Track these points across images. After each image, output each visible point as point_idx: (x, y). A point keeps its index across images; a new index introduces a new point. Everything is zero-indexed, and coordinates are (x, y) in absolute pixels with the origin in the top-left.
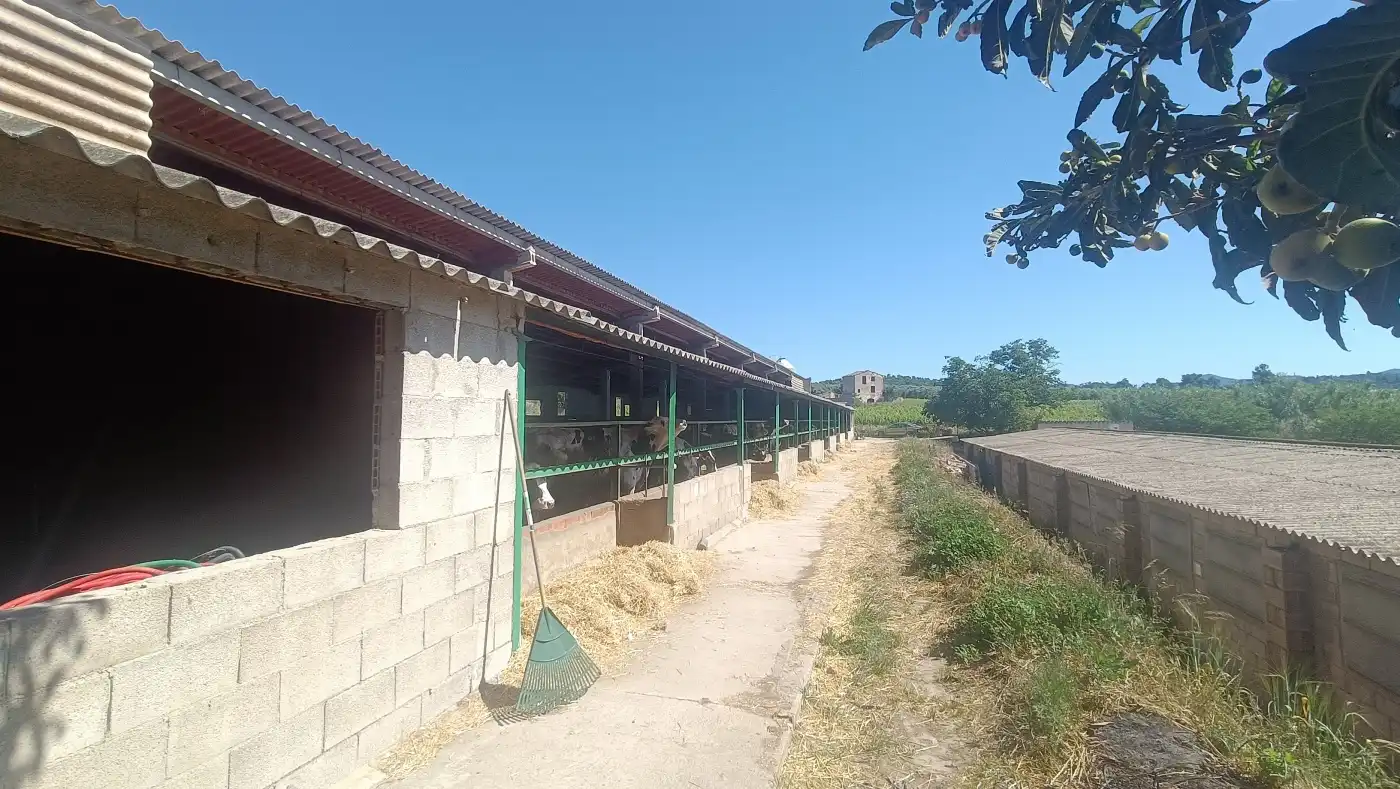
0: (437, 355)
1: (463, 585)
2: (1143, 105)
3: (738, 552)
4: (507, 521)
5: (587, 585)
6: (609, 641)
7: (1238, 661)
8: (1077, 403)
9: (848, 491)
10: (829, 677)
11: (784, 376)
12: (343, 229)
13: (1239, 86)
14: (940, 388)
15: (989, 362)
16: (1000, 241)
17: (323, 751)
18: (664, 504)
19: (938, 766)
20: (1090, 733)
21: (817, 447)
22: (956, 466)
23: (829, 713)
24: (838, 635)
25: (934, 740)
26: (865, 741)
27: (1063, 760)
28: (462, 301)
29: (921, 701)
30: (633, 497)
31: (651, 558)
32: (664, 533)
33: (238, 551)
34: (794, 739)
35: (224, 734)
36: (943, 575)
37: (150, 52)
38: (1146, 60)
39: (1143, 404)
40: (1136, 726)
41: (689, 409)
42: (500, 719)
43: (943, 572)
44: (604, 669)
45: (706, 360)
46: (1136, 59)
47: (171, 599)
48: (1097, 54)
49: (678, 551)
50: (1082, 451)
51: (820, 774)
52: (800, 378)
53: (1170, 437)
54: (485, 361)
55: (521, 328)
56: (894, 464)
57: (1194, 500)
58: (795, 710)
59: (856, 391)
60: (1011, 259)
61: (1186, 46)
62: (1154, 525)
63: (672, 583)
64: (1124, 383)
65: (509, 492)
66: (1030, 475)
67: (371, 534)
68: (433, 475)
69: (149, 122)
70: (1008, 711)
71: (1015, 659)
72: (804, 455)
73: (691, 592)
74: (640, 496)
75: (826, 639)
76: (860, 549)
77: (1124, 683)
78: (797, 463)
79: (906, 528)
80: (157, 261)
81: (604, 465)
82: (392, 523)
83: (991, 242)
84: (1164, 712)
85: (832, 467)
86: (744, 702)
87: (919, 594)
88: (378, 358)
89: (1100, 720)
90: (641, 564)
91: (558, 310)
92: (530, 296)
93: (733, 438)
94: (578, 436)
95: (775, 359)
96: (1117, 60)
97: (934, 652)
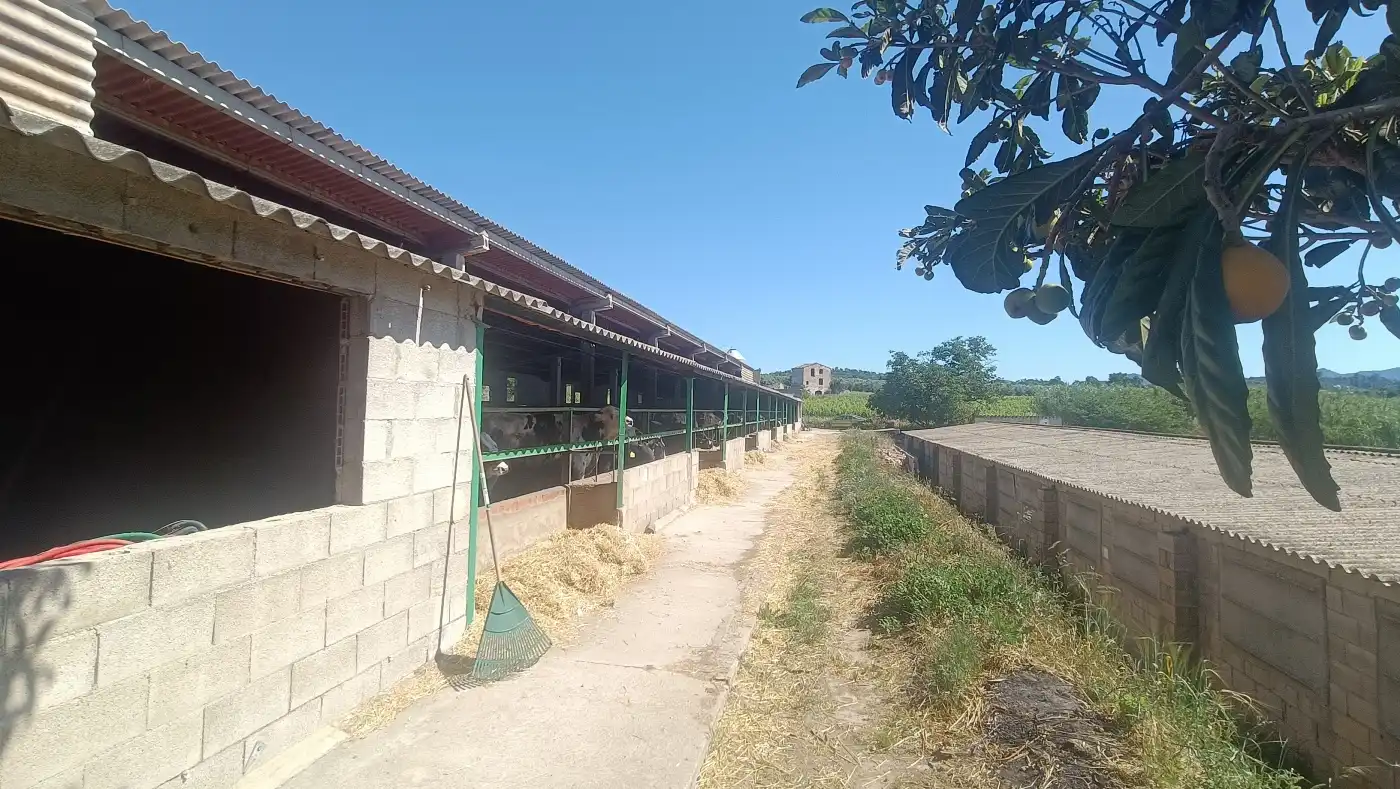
0: (399, 341)
1: (422, 560)
2: (1019, 150)
3: (684, 536)
4: (463, 501)
5: (538, 563)
6: (559, 615)
7: (1122, 629)
8: (1013, 399)
9: (793, 479)
10: (764, 648)
11: (734, 367)
12: (318, 221)
13: (1093, 140)
14: (884, 382)
15: (930, 357)
16: (909, 256)
17: (289, 711)
18: (614, 489)
19: (857, 719)
20: (988, 688)
21: (764, 437)
22: (895, 456)
23: (762, 677)
24: (773, 610)
25: (854, 698)
26: (793, 700)
27: (963, 710)
28: (425, 289)
29: (846, 665)
30: (582, 482)
31: (600, 539)
32: (612, 515)
33: (202, 525)
34: (729, 699)
35: (199, 691)
36: (874, 557)
37: (93, 19)
38: (1022, 113)
39: (1071, 401)
40: (1026, 681)
41: (640, 397)
42: (456, 686)
43: (874, 554)
44: (555, 640)
45: (658, 349)
46: (1014, 113)
47: (152, 564)
48: (984, 107)
49: (627, 533)
50: (1012, 444)
51: (751, 728)
52: (751, 369)
53: (1092, 432)
54: (445, 346)
55: (480, 316)
56: (837, 455)
57: (1103, 490)
58: (731, 674)
59: (805, 383)
60: (919, 272)
61: (1053, 106)
62: (1070, 513)
63: (620, 563)
64: (1056, 381)
65: (466, 473)
66: (965, 467)
67: (334, 509)
68: (394, 454)
69: (92, 92)
70: (920, 671)
71: (930, 628)
72: (751, 445)
73: (638, 572)
74: (589, 481)
75: (764, 614)
76: (799, 534)
77: (1021, 647)
78: (744, 452)
79: (843, 514)
80: (141, 247)
81: (556, 450)
82: (355, 498)
83: (901, 258)
84: (1052, 670)
85: (778, 457)
86: (685, 669)
87: (851, 574)
88: (343, 342)
89: (997, 677)
90: (590, 545)
91: (516, 299)
92: (490, 286)
93: (680, 427)
94: (530, 423)
95: (725, 350)
96: (1000, 112)
97: (861, 625)
